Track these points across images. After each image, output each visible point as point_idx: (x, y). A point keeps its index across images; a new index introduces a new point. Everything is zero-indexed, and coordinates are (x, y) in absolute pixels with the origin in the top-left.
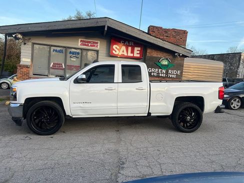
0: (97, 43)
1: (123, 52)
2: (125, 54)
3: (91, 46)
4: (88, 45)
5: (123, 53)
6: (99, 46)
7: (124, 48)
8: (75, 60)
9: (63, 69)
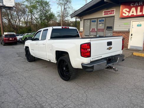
0: (113, 11)
1: (133, 12)
2: (135, 14)
3: (110, 14)
4: (108, 14)
5: (132, 14)
6: (115, 13)
7: (133, 9)
8: (101, 25)
9: (96, 32)
